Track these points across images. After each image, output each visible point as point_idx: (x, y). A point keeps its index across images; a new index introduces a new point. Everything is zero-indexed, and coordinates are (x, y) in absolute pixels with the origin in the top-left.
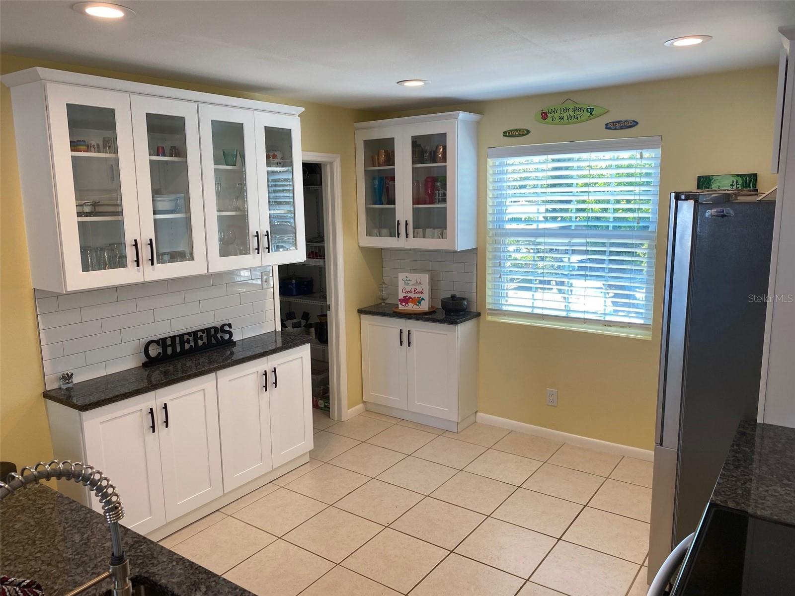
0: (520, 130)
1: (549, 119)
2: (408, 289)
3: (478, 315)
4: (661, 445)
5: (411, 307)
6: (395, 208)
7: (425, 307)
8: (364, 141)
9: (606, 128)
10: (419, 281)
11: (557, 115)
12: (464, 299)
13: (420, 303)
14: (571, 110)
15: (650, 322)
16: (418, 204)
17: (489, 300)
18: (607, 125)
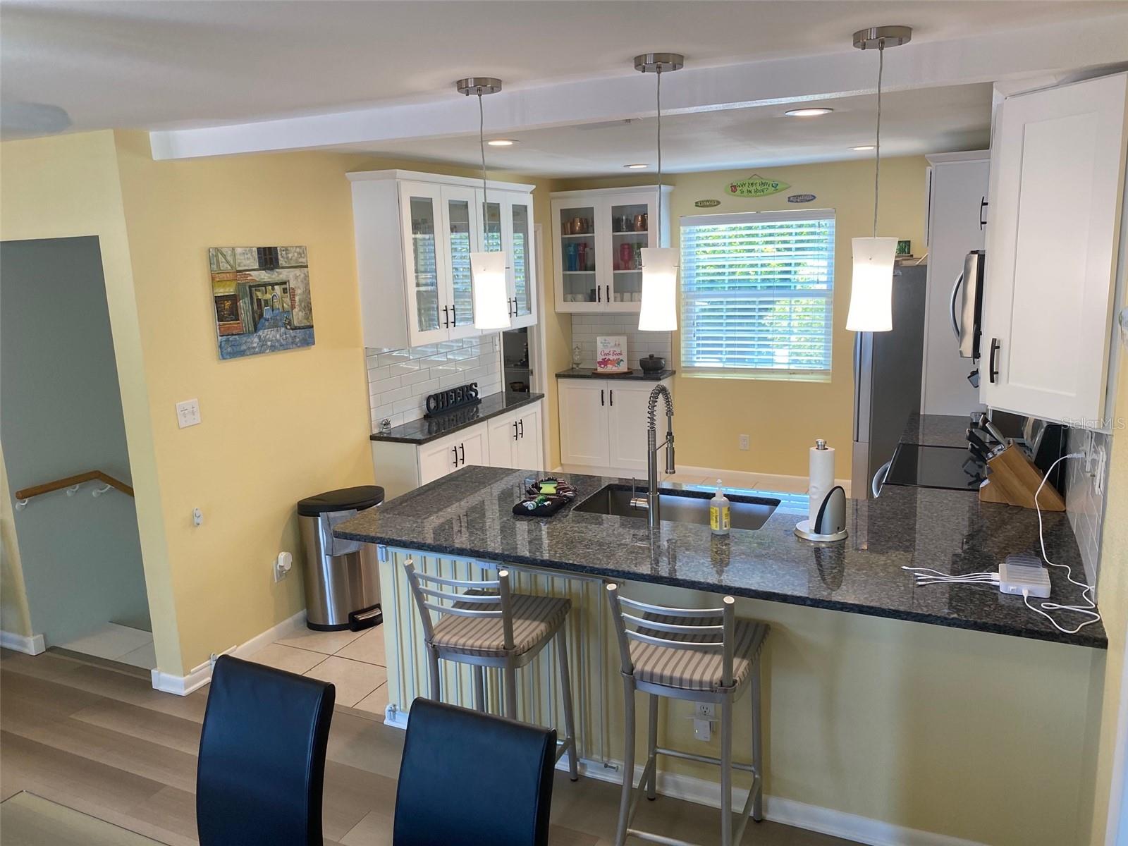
0: (711, 201)
1: (738, 192)
2: (607, 352)
3: (674, 373)
4: (857, 441)
5: (610, 369)
6: (595, 274)
7: (623, 368)
8: (561, 210)
9: (789, 201)
10: (617, 343)
11: (745, 189)
12: (661, 358)
13: (618, 364)
14: (758, 185)
15: (830, 368)
16: (619, 269)
17: (683, 358)
18: (789, 198)
